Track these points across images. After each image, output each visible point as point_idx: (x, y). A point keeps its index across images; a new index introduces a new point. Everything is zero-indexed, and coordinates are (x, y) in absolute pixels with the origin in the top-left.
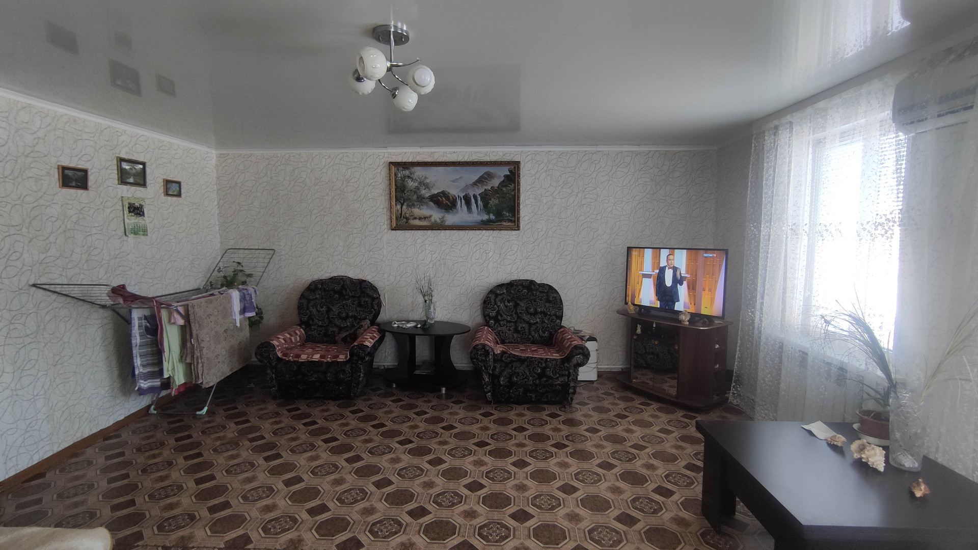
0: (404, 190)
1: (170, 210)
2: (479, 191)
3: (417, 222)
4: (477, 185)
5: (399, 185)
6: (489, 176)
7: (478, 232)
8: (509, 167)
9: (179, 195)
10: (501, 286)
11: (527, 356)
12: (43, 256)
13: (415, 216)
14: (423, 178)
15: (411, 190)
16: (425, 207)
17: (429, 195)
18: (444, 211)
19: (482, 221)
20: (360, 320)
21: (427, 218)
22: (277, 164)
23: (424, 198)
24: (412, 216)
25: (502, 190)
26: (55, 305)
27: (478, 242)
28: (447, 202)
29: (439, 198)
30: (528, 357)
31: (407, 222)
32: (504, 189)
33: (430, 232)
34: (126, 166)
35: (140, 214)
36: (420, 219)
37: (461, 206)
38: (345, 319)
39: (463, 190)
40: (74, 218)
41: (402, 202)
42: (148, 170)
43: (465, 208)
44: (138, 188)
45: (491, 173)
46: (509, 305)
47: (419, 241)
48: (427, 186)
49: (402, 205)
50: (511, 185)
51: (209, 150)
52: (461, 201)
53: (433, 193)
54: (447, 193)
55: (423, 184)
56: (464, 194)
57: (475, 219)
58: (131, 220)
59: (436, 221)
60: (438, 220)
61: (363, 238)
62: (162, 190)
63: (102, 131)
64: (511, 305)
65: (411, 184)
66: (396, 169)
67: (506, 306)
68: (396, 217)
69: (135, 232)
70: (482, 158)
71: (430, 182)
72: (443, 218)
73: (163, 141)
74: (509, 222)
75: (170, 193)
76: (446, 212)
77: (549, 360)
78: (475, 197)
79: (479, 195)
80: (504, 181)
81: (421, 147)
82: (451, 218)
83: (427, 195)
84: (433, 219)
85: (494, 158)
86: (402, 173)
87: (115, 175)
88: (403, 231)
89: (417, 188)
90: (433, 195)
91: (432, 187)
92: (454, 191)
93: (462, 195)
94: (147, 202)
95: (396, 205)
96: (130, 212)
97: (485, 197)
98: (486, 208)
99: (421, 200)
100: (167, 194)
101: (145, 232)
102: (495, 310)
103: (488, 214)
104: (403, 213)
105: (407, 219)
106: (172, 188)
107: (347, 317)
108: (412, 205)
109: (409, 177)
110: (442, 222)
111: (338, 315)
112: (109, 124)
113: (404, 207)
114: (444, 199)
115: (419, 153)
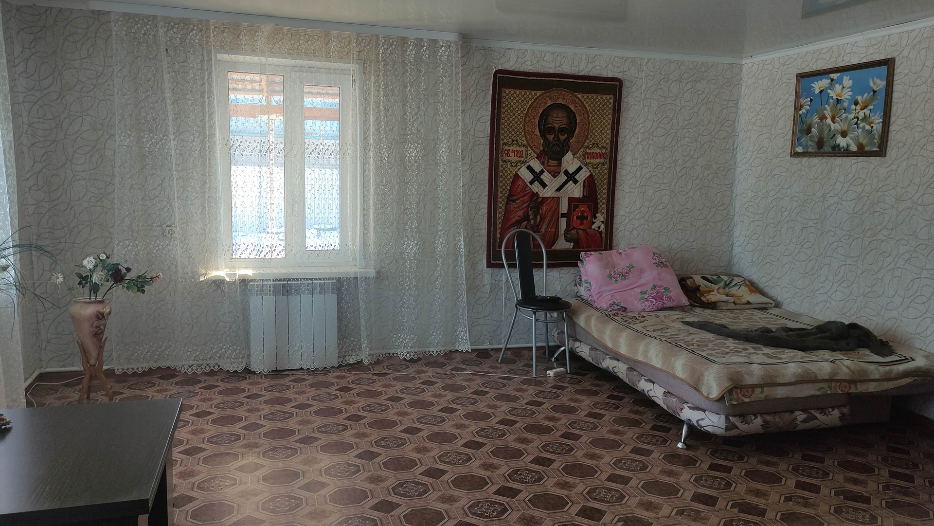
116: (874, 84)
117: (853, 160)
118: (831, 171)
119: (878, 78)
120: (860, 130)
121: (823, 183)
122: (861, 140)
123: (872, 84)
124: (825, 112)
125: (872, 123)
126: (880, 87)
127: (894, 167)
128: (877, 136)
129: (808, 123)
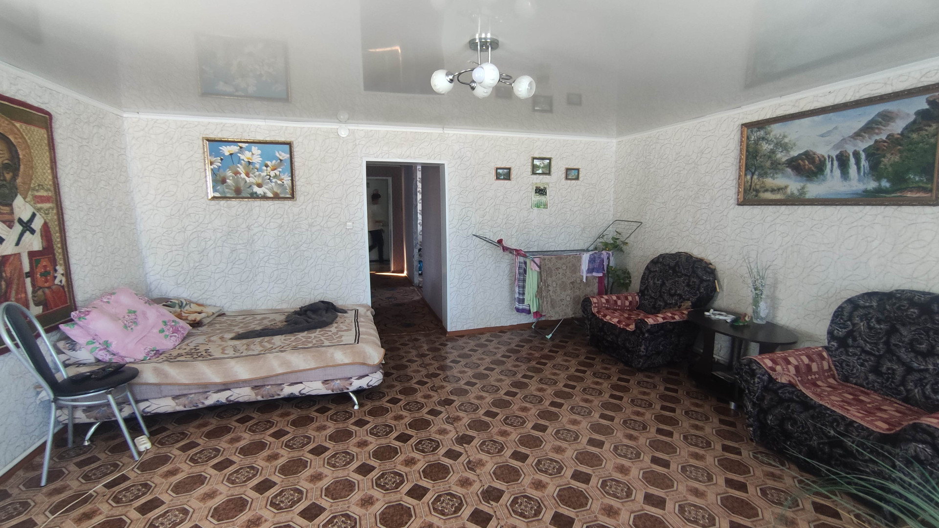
0: (757, 156)
1: (569, 190)
2: (862, 145)
3: (769, 196)
4: (861, 136)
5: (751, 150)
6: (886, 118)
7: (856, 209)
8: (927, 96)
9: (577, 178)
10: (870, 295)
11: (821, 402)
12: (481, 219)
13: (767, 187)
14: (781, 137)
15: (765, 155)
16: (780, 175)
17: (786, 158)
18: (805, 178)
19: (866, 191)
20: (684, 300)
21: (782, 189)
22: (650, 144)
23: (780, 164)
24: (763, 187)
25: (909, 137)
26: (485, 247)
27: (855, 224)
28: (811, 166)
29: (800, 161)
30: (821, 405)
31: (756, 196)
32: (915, 136)
33: (783, 208)
34: (537, 162)
35: (543, 194)
36: (773, 191)
37: (832, 171)
38: (672, 296)
39: (836, 147)
40: (501, 198)
41: (753, 170)
42: (553, 163)
43: (837, 172)
44: (545, 176)
45: (889, 112)
46: (878, 326)
47: (769, 219)
48: (785, 148)
49: (753, 174)
50: (930, 126)
51: (609, 140)
52: (832, 164)
53: (792, 156)
54: (811, 153)
55: (782, 145)
56: (838, 152)
57: (854, 188)
58: (538, 198)
59: (792, 194)
60: (796, 192)
61: (710, 214)
62: (564, 176)
63: (523, 142)
64: (881, 329)
65: (766, 147)
66: (749, 131)
67: (870, 328)
68: (744, 189)
69: (538, 206)
70: (877, 91)
71: (790, 141)
72: (803, 188)
73: (568, 140)
74: (919, 191)
75: (570, 177)
76: (807, 180)
77: (855, 425)
78: (856, 155)
79: (864, 150)
80: (914, 122)
81: (781, 97)
82: (814, 189)
83: (784, 159)
84: (789, 191)
85: (900, 87)
86: (755, 135)
87: (529, 169)
88: (752, 207)
89: (773, 152)
90: (793, 158)
91: (792, 148)
92: (824, 150)
93: (834, 154)
94: (551, 185)
95: (746, 175)
96: (536, 193)
97: (874, 154)
98: (875, 170)
99: (776, 166)
100: (567, 178)
101: (546, 206)
102: (845, 328)
103: (878, 179)
104: (753, 184)
105: (757, 191)
106: (572, 174)
107: (675, 295)
108: (764, 175)
109: (763, 139)
110: (801, 194)
111: (669, 291)
112: (528, 136)
113: (755, 177)
114: (807, 163)
115: (779, 104)
116: (280, 155)
117: (270, 203)
118: (252, 210)
119: (282, 152)
120: (273, 184)
121: (246, 218)
122: (275, 190)
123: (277, 155)
124: (238, 169)
125: (283, 179)
126: (285, 158)
127: (304, 207)
128: (288, 188)
129: (222, 175)
